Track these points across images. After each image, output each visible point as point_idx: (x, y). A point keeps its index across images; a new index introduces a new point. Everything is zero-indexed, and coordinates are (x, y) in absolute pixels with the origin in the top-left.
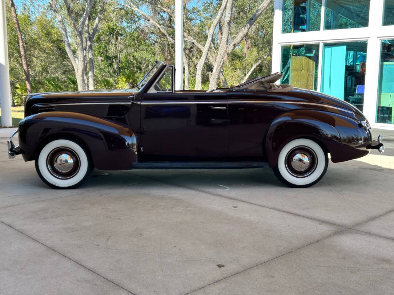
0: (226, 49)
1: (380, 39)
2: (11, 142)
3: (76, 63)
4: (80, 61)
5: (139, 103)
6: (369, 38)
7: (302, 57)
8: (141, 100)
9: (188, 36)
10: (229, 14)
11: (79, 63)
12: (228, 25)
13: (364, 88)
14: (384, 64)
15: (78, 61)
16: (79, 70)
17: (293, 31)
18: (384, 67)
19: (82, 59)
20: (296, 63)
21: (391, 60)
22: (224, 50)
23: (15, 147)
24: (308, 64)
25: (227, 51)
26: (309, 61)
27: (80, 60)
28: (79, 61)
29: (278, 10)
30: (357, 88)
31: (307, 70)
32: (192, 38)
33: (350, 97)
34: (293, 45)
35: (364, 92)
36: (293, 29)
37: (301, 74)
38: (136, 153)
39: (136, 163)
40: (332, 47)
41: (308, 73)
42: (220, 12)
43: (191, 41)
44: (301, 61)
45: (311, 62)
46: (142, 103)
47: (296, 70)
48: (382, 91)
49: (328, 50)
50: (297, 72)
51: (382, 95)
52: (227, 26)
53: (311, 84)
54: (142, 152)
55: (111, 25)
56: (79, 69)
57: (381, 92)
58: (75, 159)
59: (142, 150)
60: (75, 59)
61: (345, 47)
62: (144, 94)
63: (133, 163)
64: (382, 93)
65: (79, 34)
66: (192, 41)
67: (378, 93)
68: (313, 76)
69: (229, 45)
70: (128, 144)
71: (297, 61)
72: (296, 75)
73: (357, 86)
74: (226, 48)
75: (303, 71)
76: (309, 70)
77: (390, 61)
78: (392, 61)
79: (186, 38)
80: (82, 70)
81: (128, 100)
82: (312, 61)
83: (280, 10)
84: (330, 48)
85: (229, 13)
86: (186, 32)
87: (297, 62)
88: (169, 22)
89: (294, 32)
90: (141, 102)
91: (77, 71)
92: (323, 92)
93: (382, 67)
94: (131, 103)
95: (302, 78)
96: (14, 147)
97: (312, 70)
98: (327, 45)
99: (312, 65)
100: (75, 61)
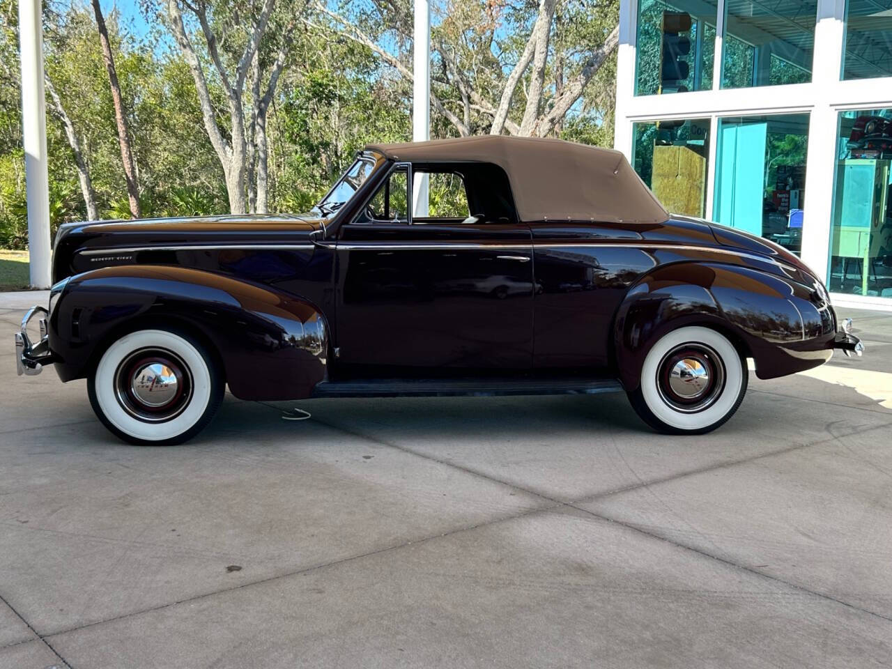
0: (536, 128)
1: (836, 110)
2: (24, 336)
3: (226, 156)
4: (235, 153)
5: (334, 246)
6: (813, 106)
7: (678, 147)
8: (336, 239)
9: (482, 100)
10: (540, 53)
11: (233, 157)
12: (540, 77)
13: (802, 216)
14: (846, 164)
15: (231, 153)
16: (232, 173)
17: (660, 90)
18: (847, 170)
19: (240, 149)
20: (665, 160)
21: (863, 156)
22: (530, 131)
23: (34, 347)
24: (689, 162)
25: (538, 133)
26: (692, 155)
27: (235, 150)
28: (233, 152)
29: (627, 45)
30: (790, 216)
31: (689, 175)
32: (490, 106)
33: (775, 235)
34: (660, 122)
35: (802, 224)
36: (660, 87)
37: (676, 183)
38: (324, 361)
39: (323, 383)
40: (738, 126)
41: (691, 181)
42: (529, 49)
43: (488, 111)
44: (675, 155)
45: (697, 156)
46: (339, 247)
47: (664, 176)
48: (842, 223)
49: (729, 132)
50: (666, 181)
51: (841, 232)
52: (536, 79)
53: (697, 206)
54: (338, 359)
55: (317, 75)
56: (232, 169)
57: (840, 226)
58: (180, 375)
59: (338, 355)
60: (224, 149)
61: (764, 127)
62: (343, 226)
63: (317, 385)
64: (842, 228)
65: (232, 95)
66: (491, 112)
67: (833, 227)
68: (700, 189)
69: (542, 120)
70: (293, 339)
71: (666, 156)
72: (664, 187)
73: (791, 211)
74: (534, 126)
75: (680, 177)
76: (692, 176)
77: (862, 158)
78: (865, 158)
79: (477, 104)
80: (238, 171)
81: (308, 239)
82: (699, 156)
83: (630, 45)
84: (735, 129)
85: (542, 51)
86: (477, 92)
87: (667, 159)
88: (441, 71)
89: (662, 93)
90: (337, 245)
91: (230, 174)
92: (718, 220)
93: (840, 169)
94: (313, 246)
95: (677, 193)
96: (31, 345)
97: (698, 176)
98: (726, 122)
99: (698, 165)
100: (225, 152)
